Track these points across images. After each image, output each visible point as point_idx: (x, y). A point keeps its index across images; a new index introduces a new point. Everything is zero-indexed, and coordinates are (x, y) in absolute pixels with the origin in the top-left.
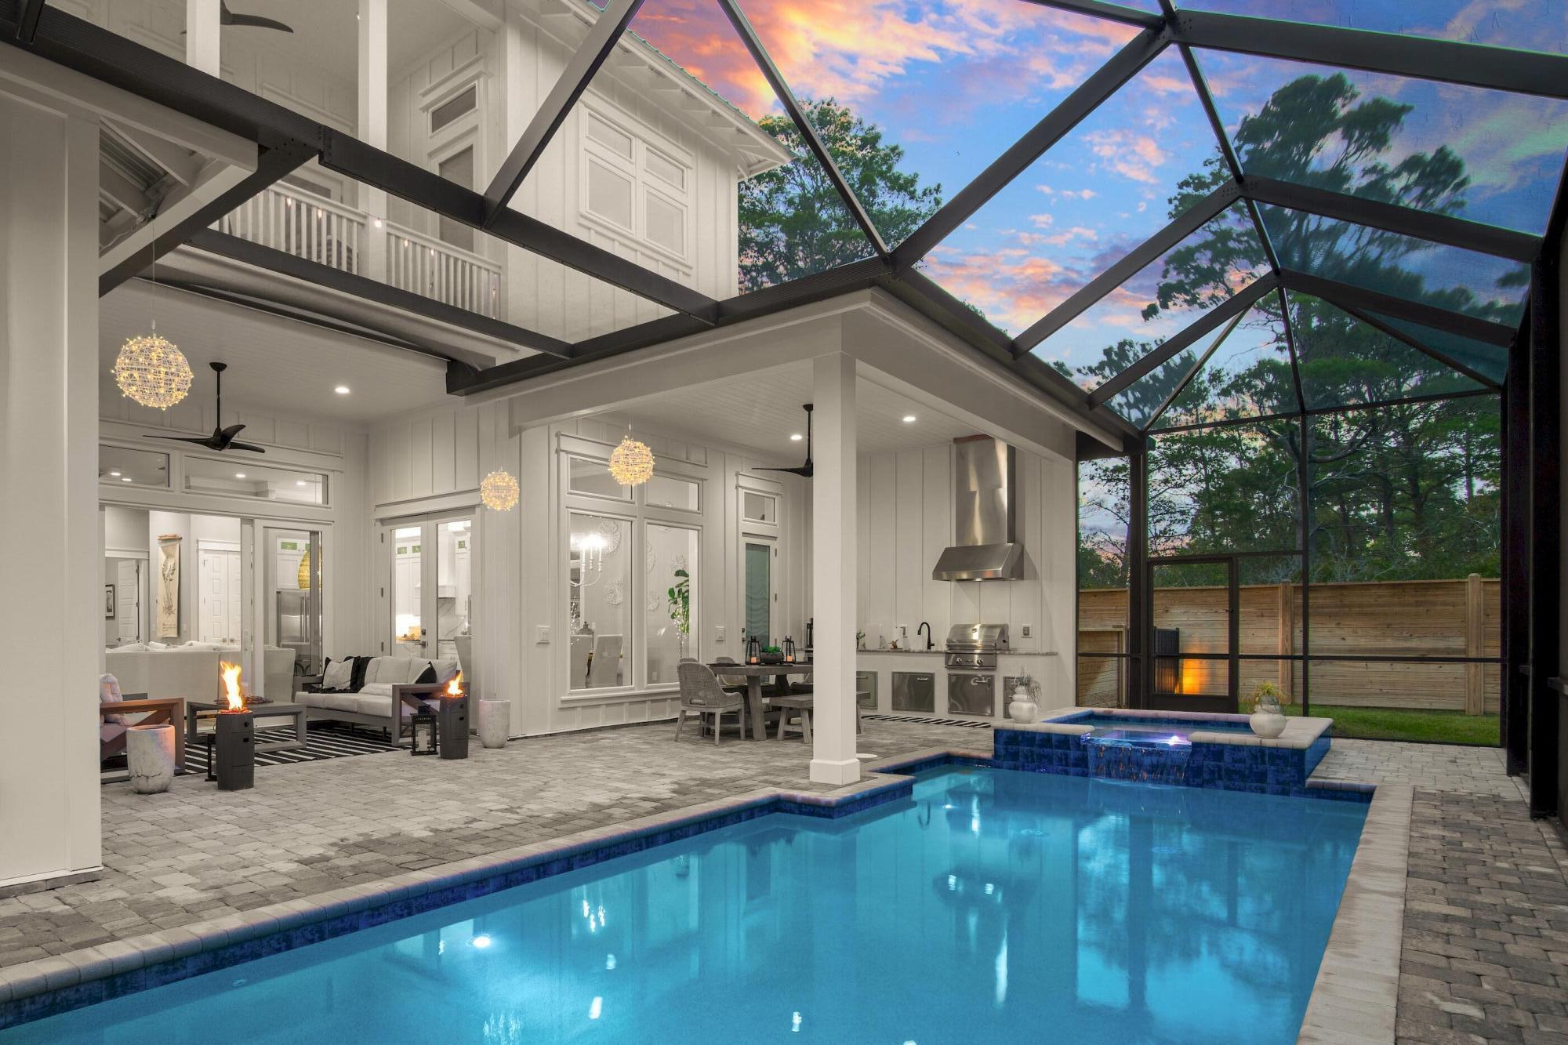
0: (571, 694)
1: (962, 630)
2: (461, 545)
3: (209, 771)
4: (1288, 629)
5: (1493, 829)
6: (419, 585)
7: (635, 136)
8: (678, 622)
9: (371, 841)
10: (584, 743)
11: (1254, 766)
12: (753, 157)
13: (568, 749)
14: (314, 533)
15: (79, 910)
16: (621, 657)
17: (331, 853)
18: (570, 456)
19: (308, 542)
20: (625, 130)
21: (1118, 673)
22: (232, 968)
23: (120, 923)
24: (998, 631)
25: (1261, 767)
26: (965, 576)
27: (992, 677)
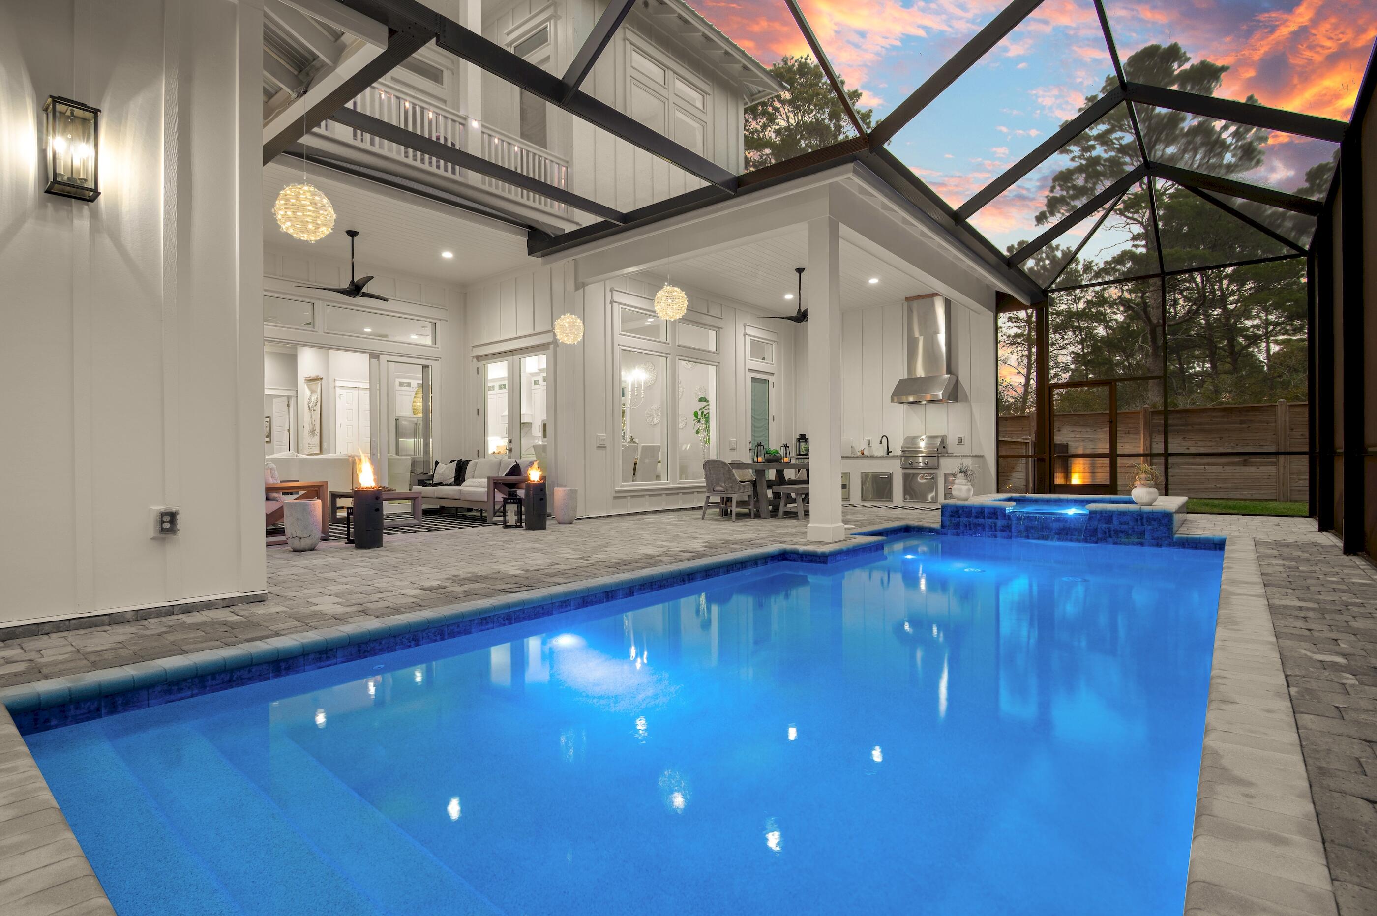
0: (623, 486)
1: (912, 440)
2: (536, 383)
3: (348, 538)
4: (1148, 442)
5: (1319, 560)
6: (506, 413)
7: (668, 68)
8: (702, 435)
9: (477, 577)
10: (634, 521)
11: (1136, 527)
12: (755, 88)
13: (623, 524)
14: (425, 367)
15: (250, 618)
16: (659, 462)
17: (447, 584)
18: (621, 306)
19: (421, 382)
20: (658, 62)
21: (1026, 473)
22: (373, 658)
23: (283, 626)
24: (939, 440)
25: (1141, 527)
26: (911, 399)
27: (936, 474)
